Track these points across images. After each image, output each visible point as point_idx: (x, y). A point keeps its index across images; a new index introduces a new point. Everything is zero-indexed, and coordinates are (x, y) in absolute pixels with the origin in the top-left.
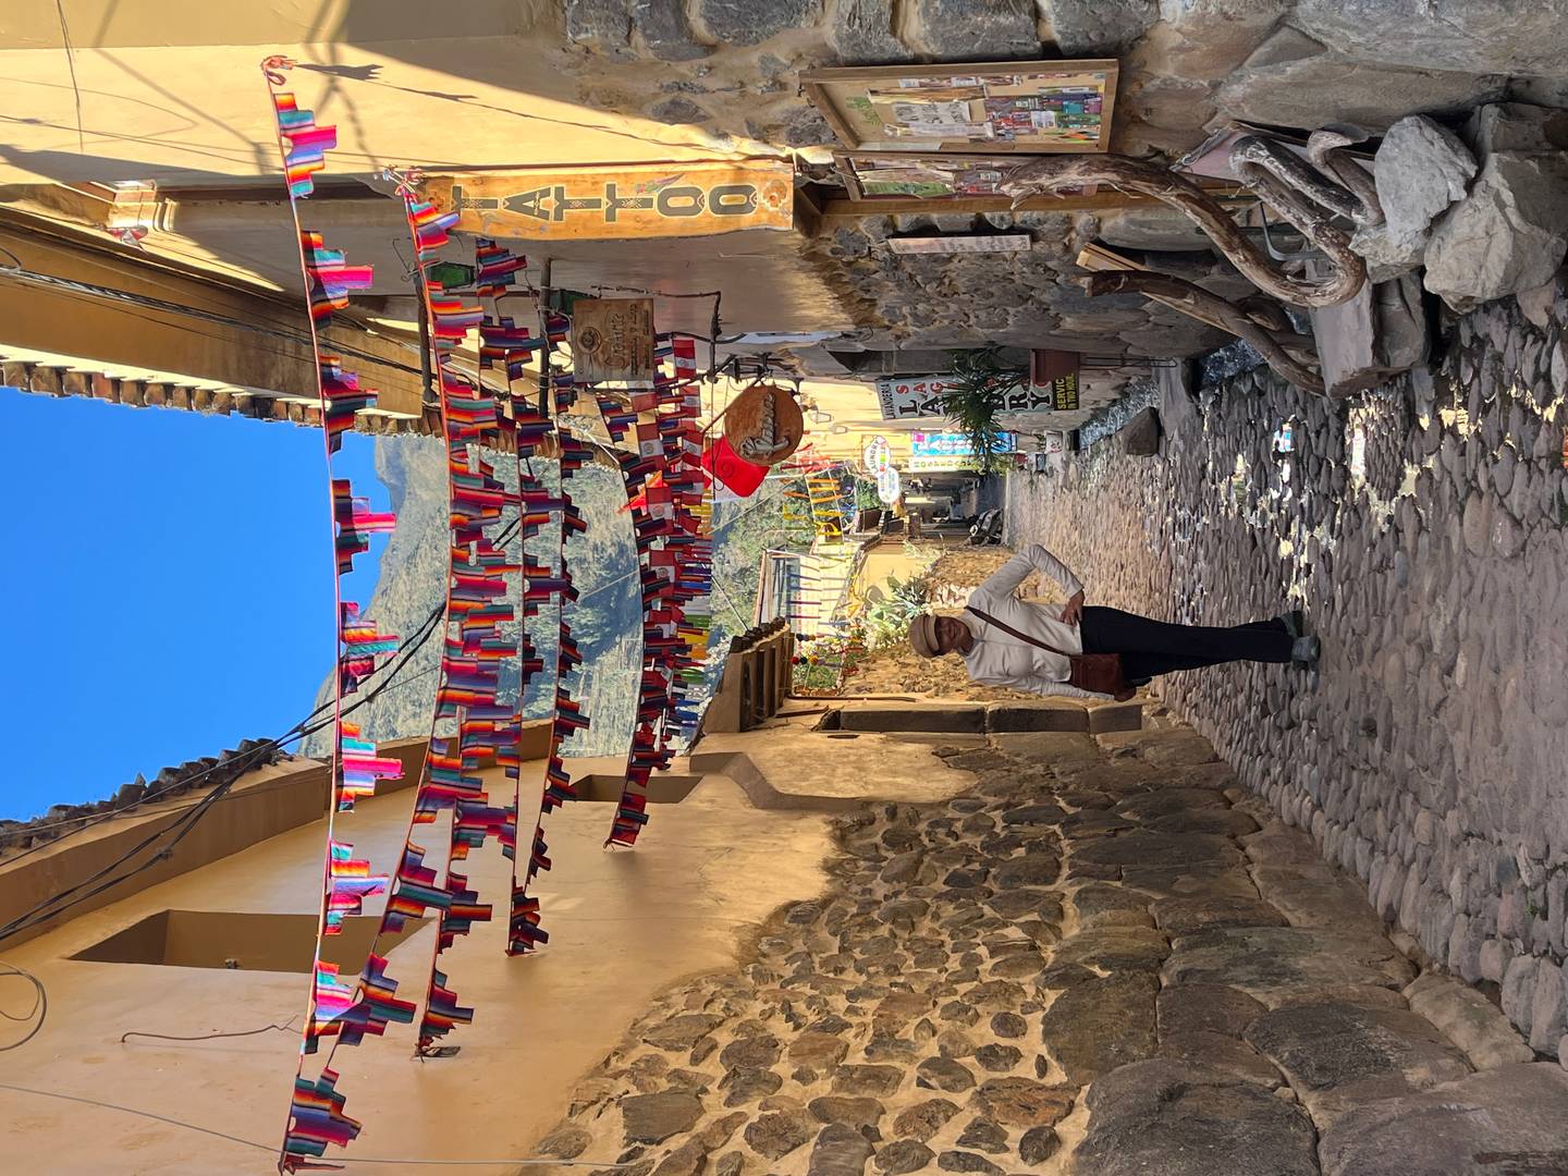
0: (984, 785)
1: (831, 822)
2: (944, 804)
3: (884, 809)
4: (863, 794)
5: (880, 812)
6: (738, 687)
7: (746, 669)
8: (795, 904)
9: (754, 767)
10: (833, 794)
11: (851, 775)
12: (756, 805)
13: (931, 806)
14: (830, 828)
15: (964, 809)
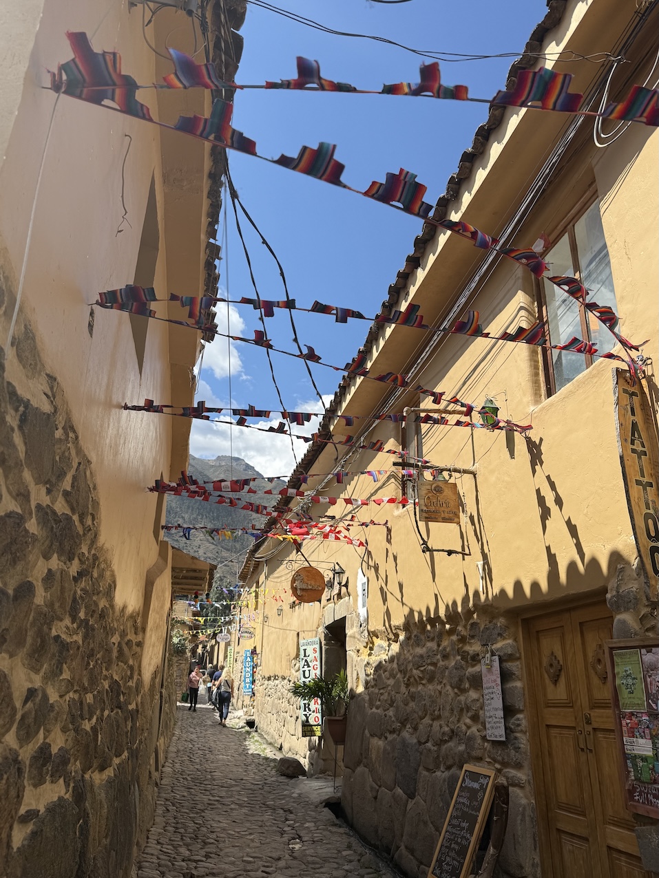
0: (145, 695)
1: (139, 611)
2: (140, 674)
3: (141, 640)
4: (148, 629)
5: (139, 638)
6: (193, 567)
7: (200, 571)
8: (115, 588)
9: (162, 572)
10: (150, 612)
11: (155, 622)
12: (147, 571)
13: (140, 666)
14: (137, 610)
15: (137, 684)
